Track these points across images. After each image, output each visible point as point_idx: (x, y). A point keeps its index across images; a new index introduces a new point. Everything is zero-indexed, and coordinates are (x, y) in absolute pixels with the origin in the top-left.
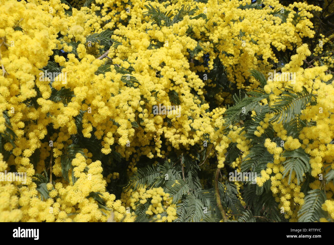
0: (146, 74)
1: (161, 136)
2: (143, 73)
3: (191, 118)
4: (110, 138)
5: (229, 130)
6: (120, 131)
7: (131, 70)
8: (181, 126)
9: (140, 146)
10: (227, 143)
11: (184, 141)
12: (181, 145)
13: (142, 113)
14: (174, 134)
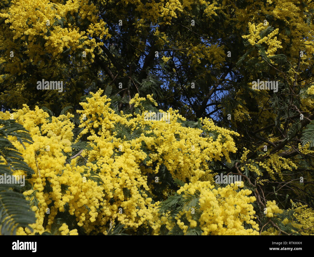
0: (108, 175)
1: (115, 219)
2: (106, 174)
3: (139, 207)
4: (83, 217)
5: (162, 215)
6: (91, 213)
7: (98, 171)
8: (130, 213)
9: (98, 226)
10: (160, 224)
11: (131, 224)
12: (129, 226)
13: (102, 202)
14: (125, 219)
